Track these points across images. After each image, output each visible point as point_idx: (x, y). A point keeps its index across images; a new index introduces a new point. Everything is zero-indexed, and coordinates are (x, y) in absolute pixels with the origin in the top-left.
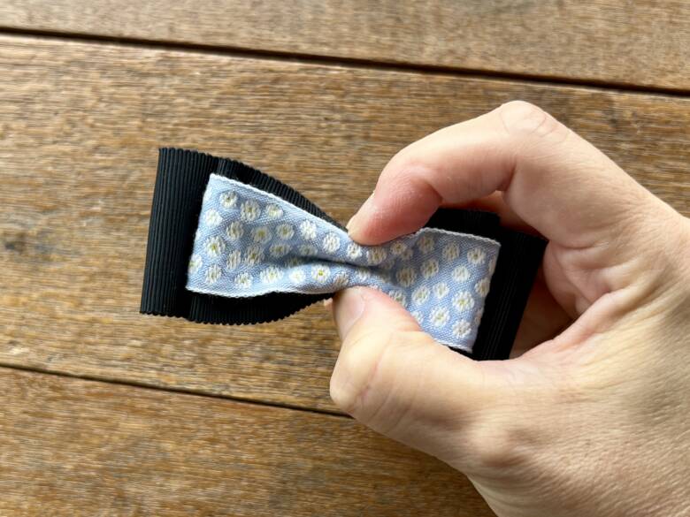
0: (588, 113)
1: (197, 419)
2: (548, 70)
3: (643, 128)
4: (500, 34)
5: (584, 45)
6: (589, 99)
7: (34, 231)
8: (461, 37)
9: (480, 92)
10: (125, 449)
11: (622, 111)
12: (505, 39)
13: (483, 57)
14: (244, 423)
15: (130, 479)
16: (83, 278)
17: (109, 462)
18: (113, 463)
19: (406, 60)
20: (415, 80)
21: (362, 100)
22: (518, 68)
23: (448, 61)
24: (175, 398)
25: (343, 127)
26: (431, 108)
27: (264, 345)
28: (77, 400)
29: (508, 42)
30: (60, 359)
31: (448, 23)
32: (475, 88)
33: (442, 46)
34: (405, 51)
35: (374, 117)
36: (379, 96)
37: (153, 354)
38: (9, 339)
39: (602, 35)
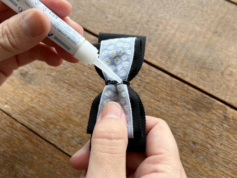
0: (218, 110)
1: (49, 153)
2: (210, 91)
3: (234, 122)
4: (199, 74)
5: (225, 89)
6: (220, 106)
7: (31, 73)
8: (187, 71)
9: (186, 89)
10: (22, 153)
11: (229, 114)
12: (200, 77)
13: (191, 79)
14: (63, 161)
15: (18, 163)
16: (38, 93)
17: (14, 154)
18: (16, 155)
19: (167, 70)
20: (167, 77)
21: (148, 76)
22: (201, 87)
23: (179, 76)
24: (46, 143)
25: (139, 81)
26: (168, 87)
27: (82, 139)
28: (15, 129)
29: (201, 78)
30: (18, 115)
31: (184, 65)
32: (185, 87)
33: (180, 71)
34: (168, 67)
35: (150, 83)
36: (154, 77)
37: (46, 126)
38: (6, 101)
39: (231, 88)
